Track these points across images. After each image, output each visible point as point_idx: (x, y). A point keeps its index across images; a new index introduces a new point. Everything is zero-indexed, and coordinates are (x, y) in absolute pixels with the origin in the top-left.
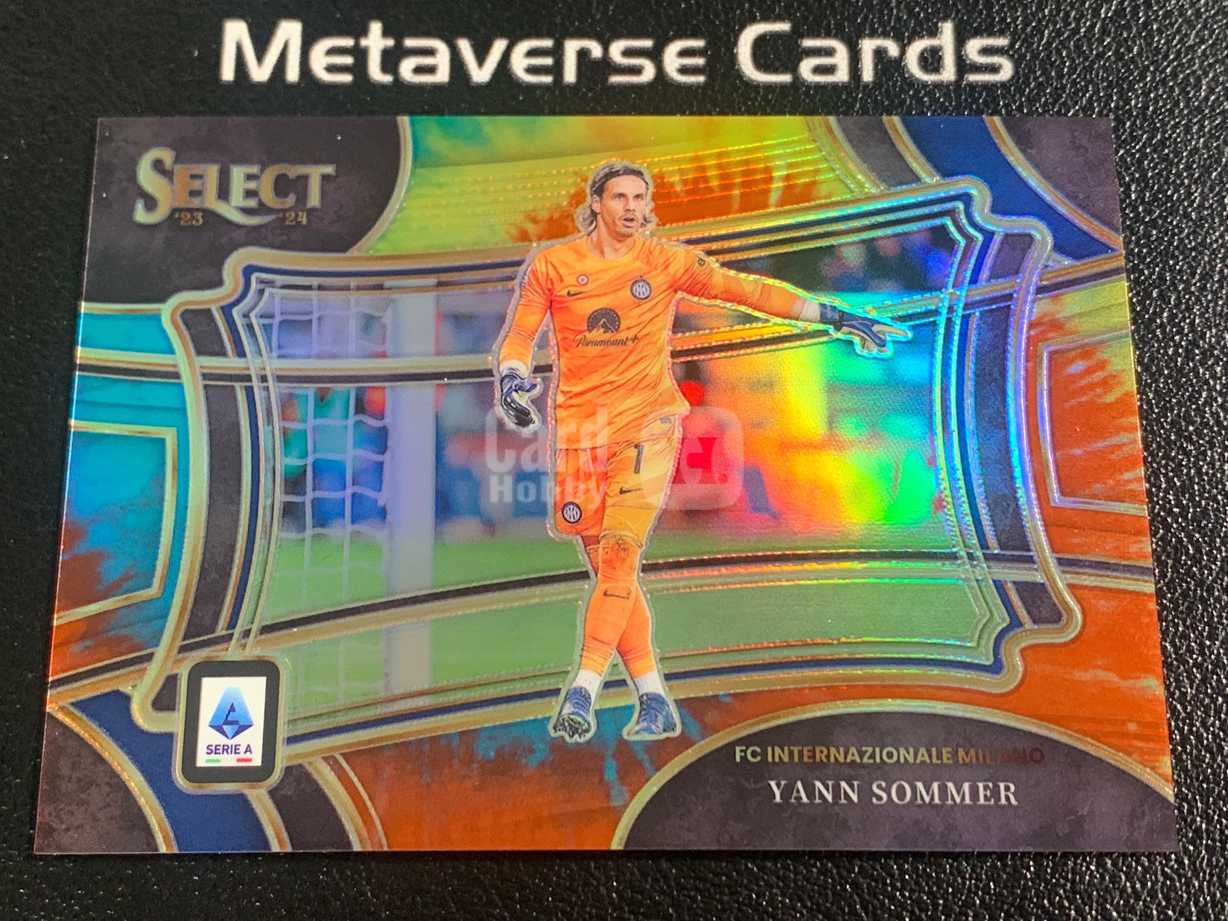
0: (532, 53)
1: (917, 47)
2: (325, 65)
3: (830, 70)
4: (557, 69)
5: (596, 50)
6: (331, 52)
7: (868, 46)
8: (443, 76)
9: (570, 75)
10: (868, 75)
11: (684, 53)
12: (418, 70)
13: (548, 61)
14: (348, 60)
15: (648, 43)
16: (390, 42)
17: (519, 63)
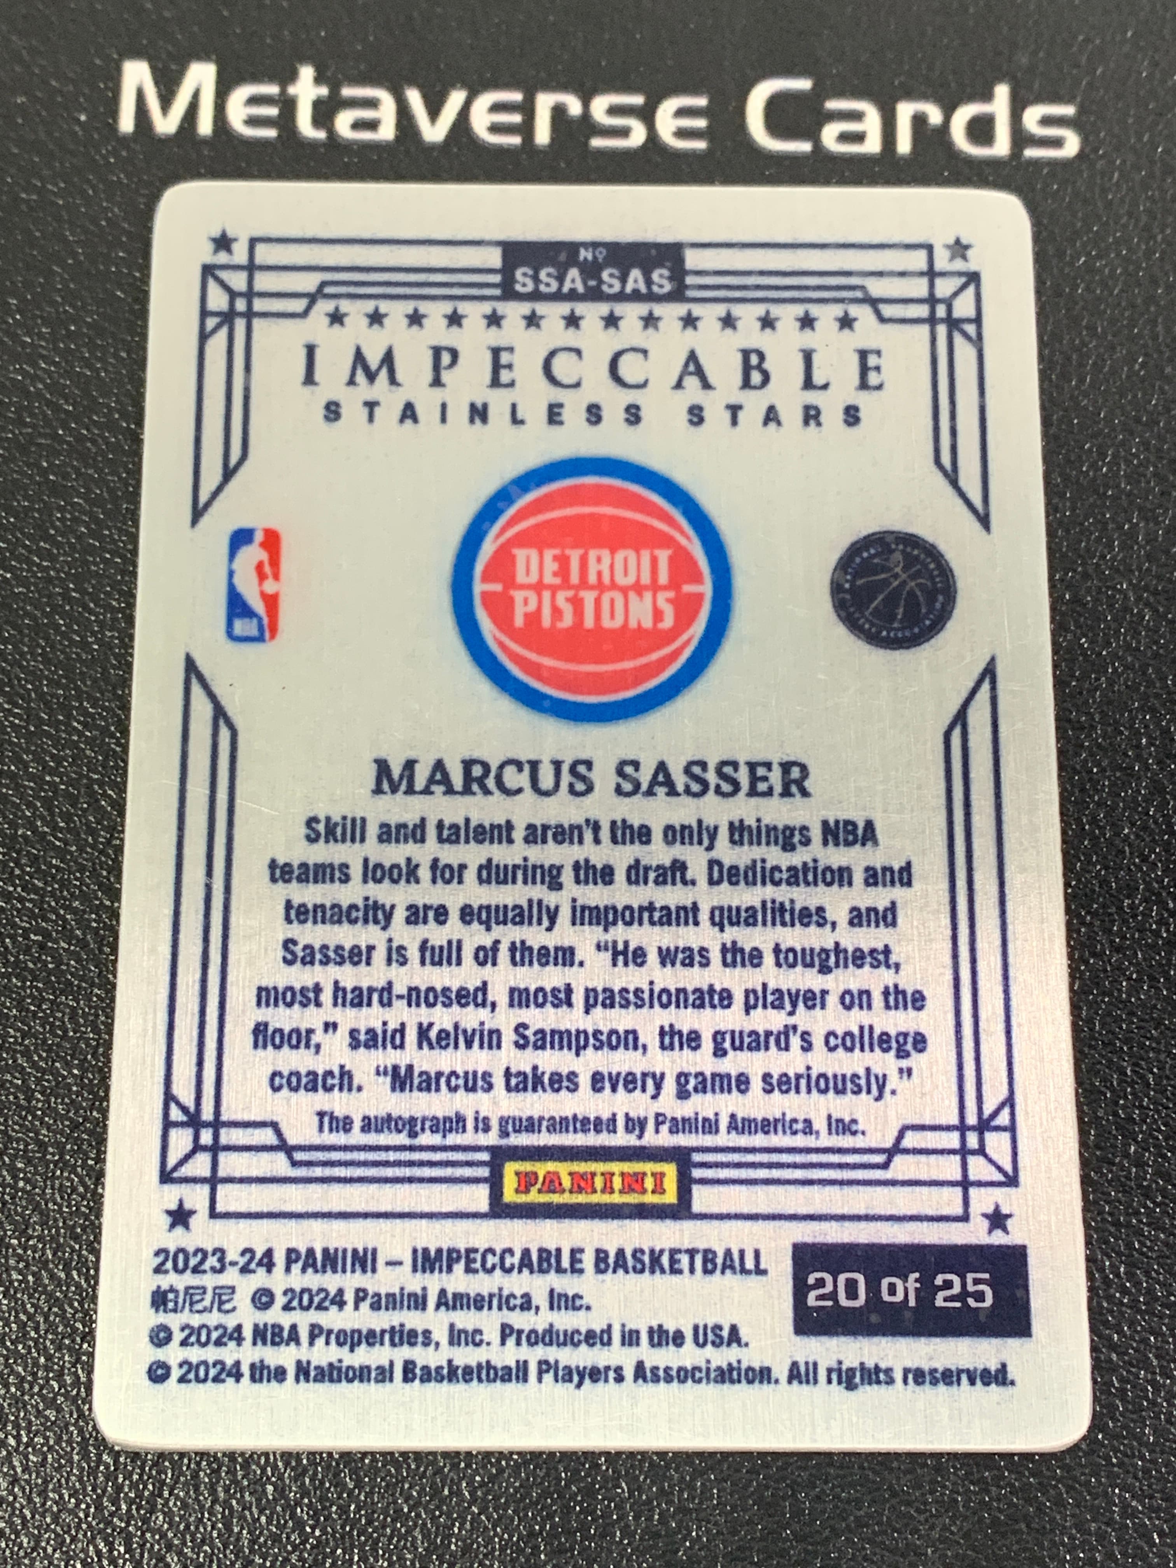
0: (496, 108)
1: (963, 114)
2: (245, 117)
3: (859, 138)
4: (527, 129)
5: (574, 107)
6: (254, 100)
7: (905, 111)
8: (387, 132)
9: (543, 135)
10: (904, 145)
11: (681, 112)
12: (357, 125)
13: (516, 118)
14: (273, 111)
15: (637, 100)
16: (324, 91)
17: (481, 120)
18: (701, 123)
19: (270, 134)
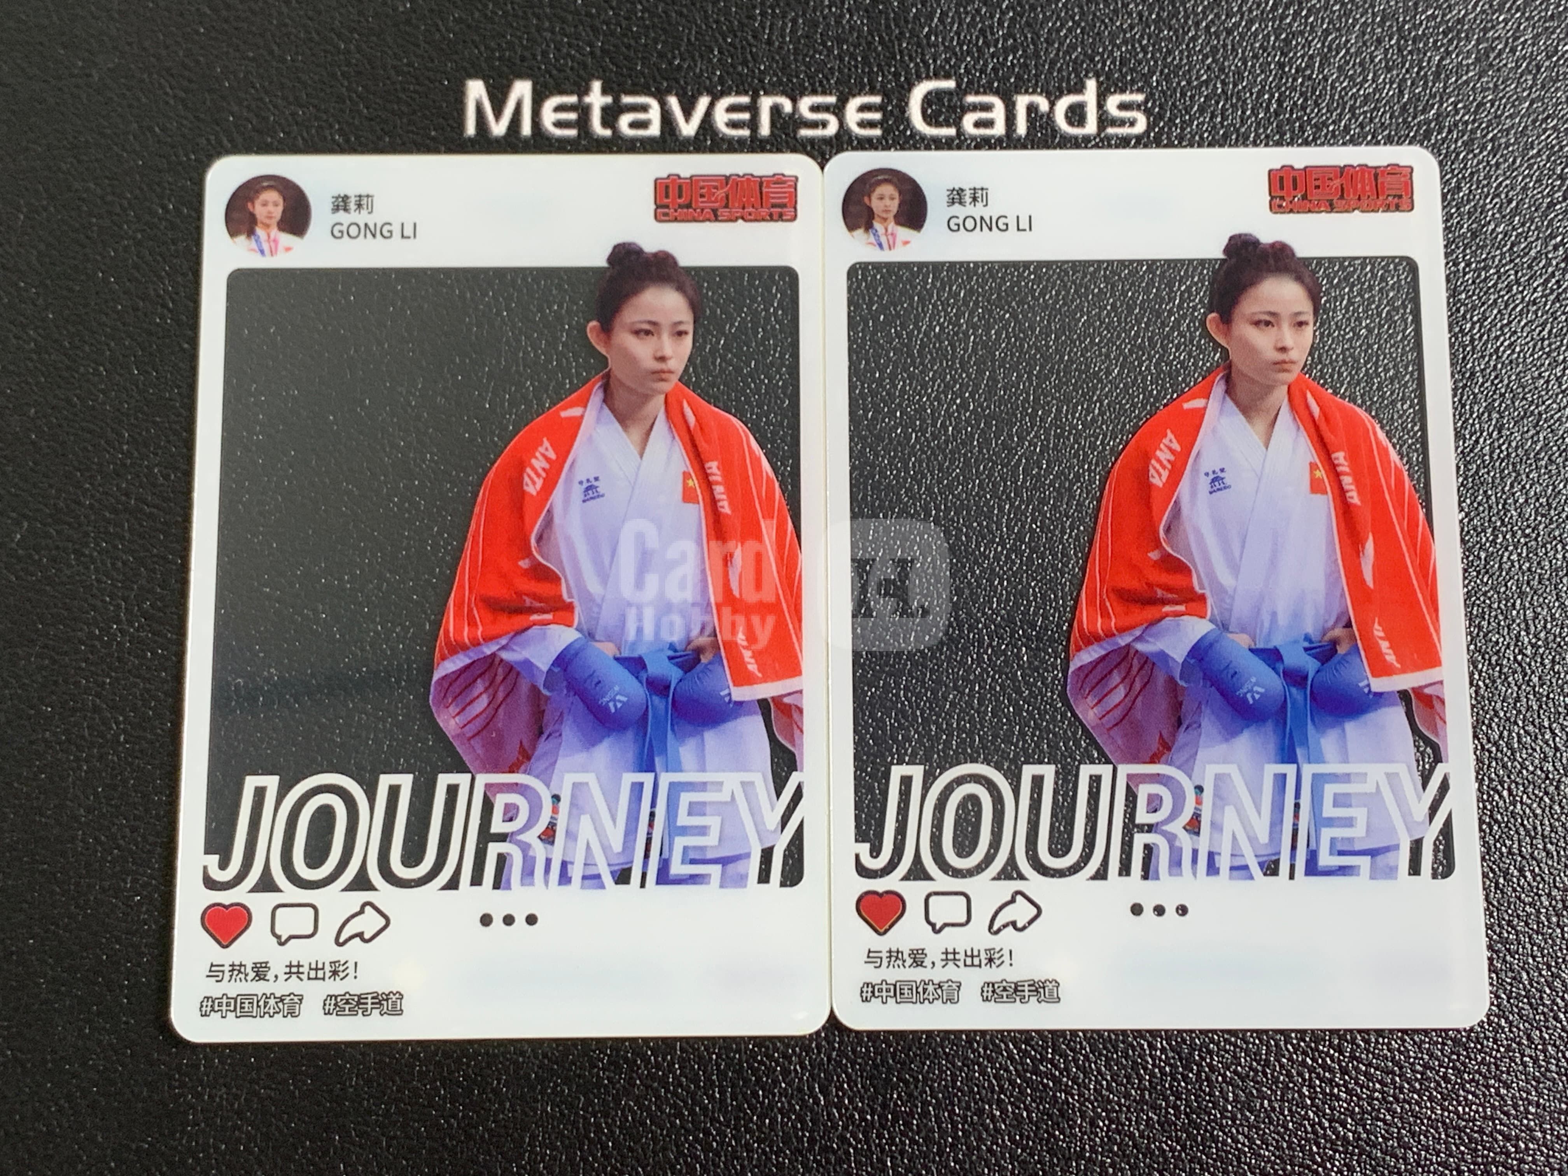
1: (1064, 104)
2: (554, 121)
3: (989, 124)
4: (753, 124)
5: (787, 105)
6: (559, 108)
7: (1022, 102)
8: (654, 129)
9: (765, 130)
10: (1022, 129)
11: (863, 108)
12: (634, 125)
14: (572, 116)
15: (831, 100)
16: (609, 100)
17: (721, 118)
18: (877, 116)
19: (572, 133)
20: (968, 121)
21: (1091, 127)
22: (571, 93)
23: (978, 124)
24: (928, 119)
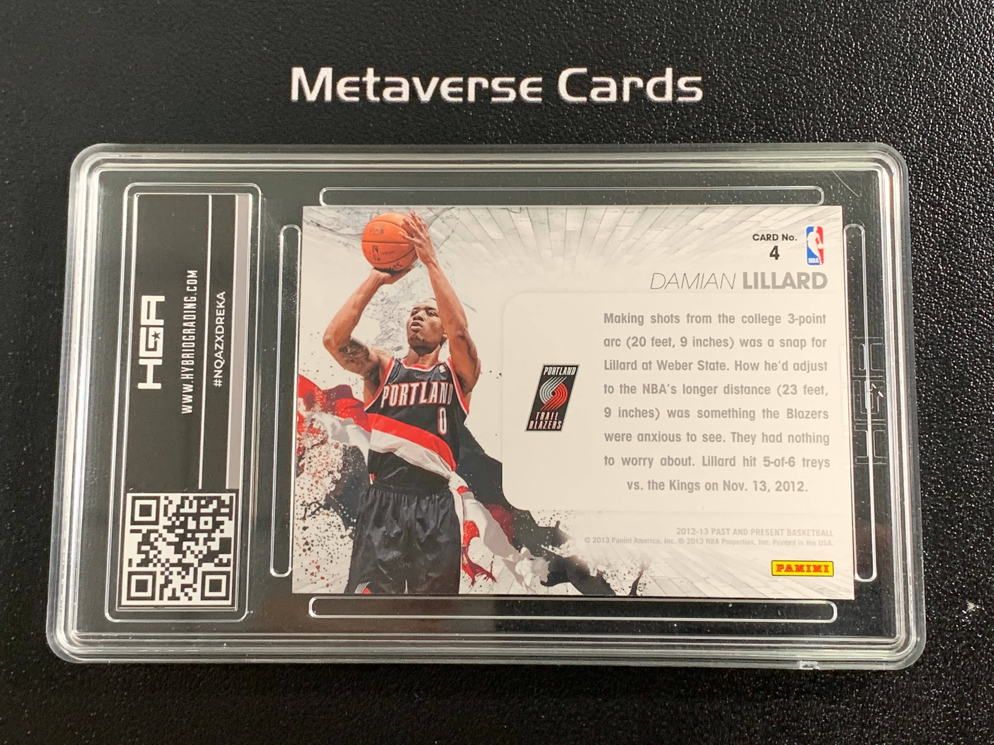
0: (451, 85)
1: (652, 82)
2: (344, 91)
3: (607, 95)
4: (465, 94)
5: (485, 83)
6: (347, 85)
7: (627, 81)
8: (405, 97)
9: (471, 98)
10: (626, 97)
11: (531, 85)
12: (393, 95)
13: (460, 90)
14: (357, 89)
15: (512, 80)
16: (378, 79)
17: (445, 91)
18: (539, 90)
19: (356, 99)
20: (594, 93)
21: (668, 97)
22: (354, 75)
23: (600, 95)
24: (570, 92)
